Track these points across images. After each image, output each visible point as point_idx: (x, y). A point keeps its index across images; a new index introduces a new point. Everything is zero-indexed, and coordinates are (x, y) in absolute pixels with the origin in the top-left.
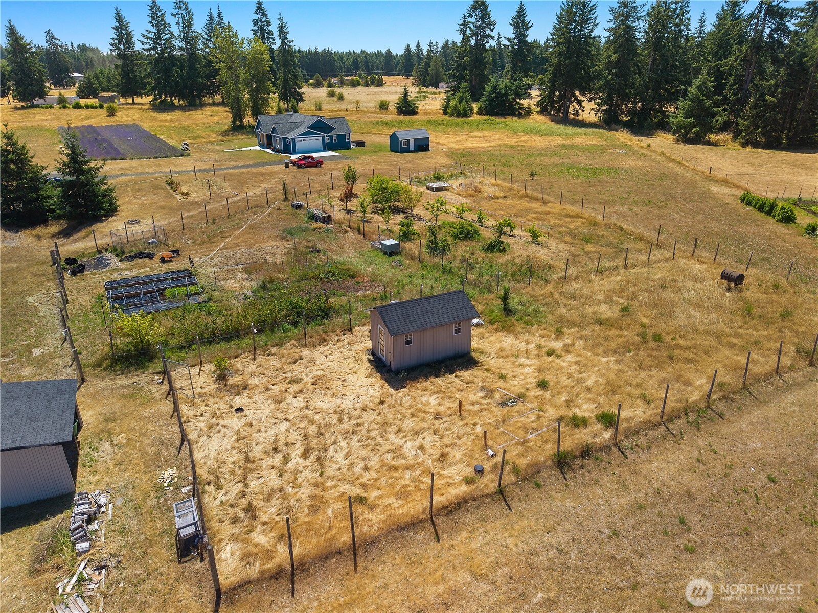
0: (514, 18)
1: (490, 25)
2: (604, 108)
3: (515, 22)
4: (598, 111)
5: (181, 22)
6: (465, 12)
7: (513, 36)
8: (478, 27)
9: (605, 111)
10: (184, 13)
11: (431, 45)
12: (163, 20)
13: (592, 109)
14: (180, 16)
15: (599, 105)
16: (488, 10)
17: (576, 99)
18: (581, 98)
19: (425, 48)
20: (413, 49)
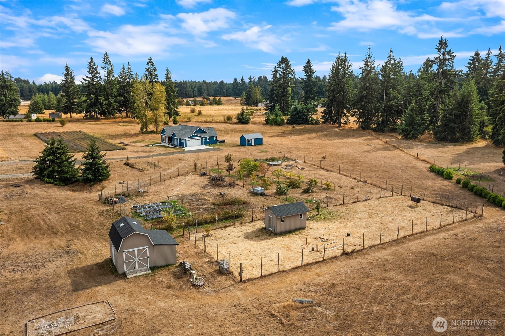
0: (305, 67)
1: (291, 72)
2: (361, 120)
3: (305, 70)
4: (358, 122)
5: (106, 71)
6: (276, 65)
7: (304, 77)
8: (284, 73)
9: (362, 122)
10: (109, 66)
11: (250, 79)
12: (96, 70)
13: (354, 121)
14: (106, 68)
15: (358, 119)
16: (289, 64)
17: (345, 115)
18: (347, 114)
19: (247, 80)
20: (239, 80)
